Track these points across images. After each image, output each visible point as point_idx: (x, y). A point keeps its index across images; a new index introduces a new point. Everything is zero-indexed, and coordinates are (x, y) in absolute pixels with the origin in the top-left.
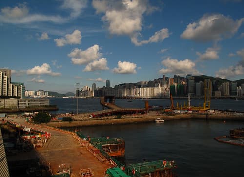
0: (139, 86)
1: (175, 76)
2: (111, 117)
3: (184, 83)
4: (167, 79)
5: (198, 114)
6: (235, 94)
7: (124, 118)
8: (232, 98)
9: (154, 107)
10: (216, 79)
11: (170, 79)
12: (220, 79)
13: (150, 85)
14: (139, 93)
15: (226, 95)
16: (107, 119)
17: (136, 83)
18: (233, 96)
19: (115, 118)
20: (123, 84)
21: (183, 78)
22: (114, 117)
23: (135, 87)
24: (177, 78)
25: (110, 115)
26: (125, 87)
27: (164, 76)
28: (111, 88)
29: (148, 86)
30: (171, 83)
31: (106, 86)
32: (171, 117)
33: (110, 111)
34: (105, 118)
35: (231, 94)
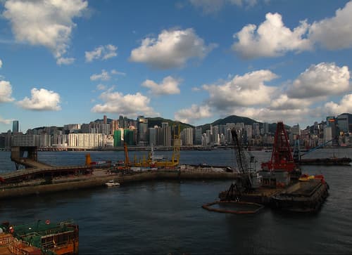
0: (67, 131)
1: (121, 117)
2: (34, 182)
3: (133, 128)
4: (109, 121)
5: (165, 171)
6: (200, 143)
7: (56, 183)
8: (196, 149)
9: (100, 163)
10: (176, 123)
11: (113, 122)
12: (181, 123)
13: (85, 129)
14: (67, 142)
15: (189, 145)
16: (28, 185)
17: (63, 126)
18: (197, 146)
19: (42, 184)
20: (41, 128)
21: (132, 121)
22: (40, 181)
23: (61, 132)
24: (124, 121)
25: (32, 178)
26: (44, 132)
27: (105, 116)
28: (21, 133)
29: (80, 132)
30: (115, 128)
31: (12, 131)
32: (129, 177)
33: (30, 171)
34: (24, 183)
35: (194, 143)
